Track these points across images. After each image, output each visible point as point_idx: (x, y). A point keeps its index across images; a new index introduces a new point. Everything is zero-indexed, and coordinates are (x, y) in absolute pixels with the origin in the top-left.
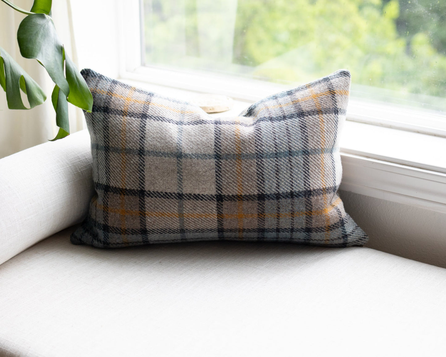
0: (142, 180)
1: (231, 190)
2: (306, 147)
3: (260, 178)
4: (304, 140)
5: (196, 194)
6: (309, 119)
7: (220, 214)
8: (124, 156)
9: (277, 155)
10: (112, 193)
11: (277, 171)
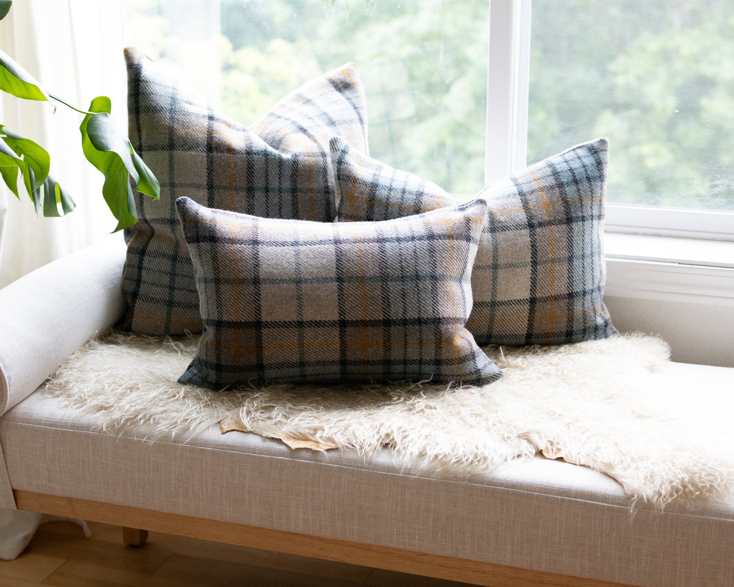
0: (258, 310)
1: (354, 315)
2: (434, 272)
3: (385, 302)
4: (432, 264)
5: (318, 320)
6: (438, 243)
7: (343, 343)
8: (237, 287)
9: (403, 278)
10: (225, 328)
11: (404, 295)
